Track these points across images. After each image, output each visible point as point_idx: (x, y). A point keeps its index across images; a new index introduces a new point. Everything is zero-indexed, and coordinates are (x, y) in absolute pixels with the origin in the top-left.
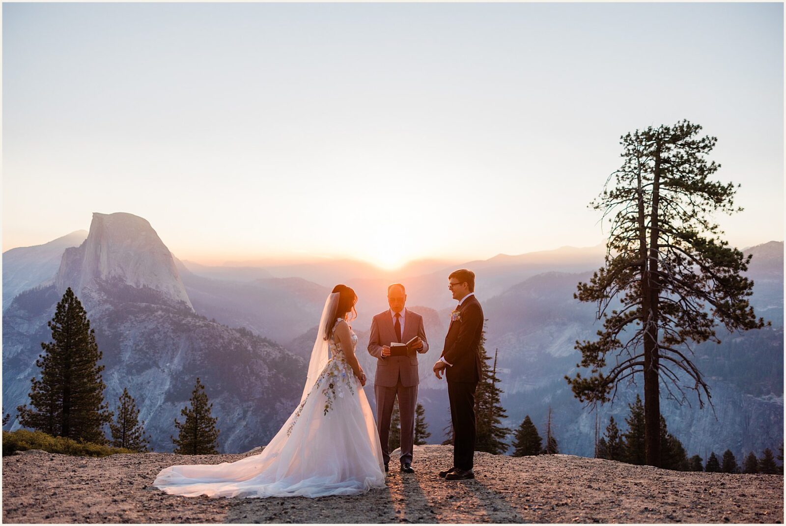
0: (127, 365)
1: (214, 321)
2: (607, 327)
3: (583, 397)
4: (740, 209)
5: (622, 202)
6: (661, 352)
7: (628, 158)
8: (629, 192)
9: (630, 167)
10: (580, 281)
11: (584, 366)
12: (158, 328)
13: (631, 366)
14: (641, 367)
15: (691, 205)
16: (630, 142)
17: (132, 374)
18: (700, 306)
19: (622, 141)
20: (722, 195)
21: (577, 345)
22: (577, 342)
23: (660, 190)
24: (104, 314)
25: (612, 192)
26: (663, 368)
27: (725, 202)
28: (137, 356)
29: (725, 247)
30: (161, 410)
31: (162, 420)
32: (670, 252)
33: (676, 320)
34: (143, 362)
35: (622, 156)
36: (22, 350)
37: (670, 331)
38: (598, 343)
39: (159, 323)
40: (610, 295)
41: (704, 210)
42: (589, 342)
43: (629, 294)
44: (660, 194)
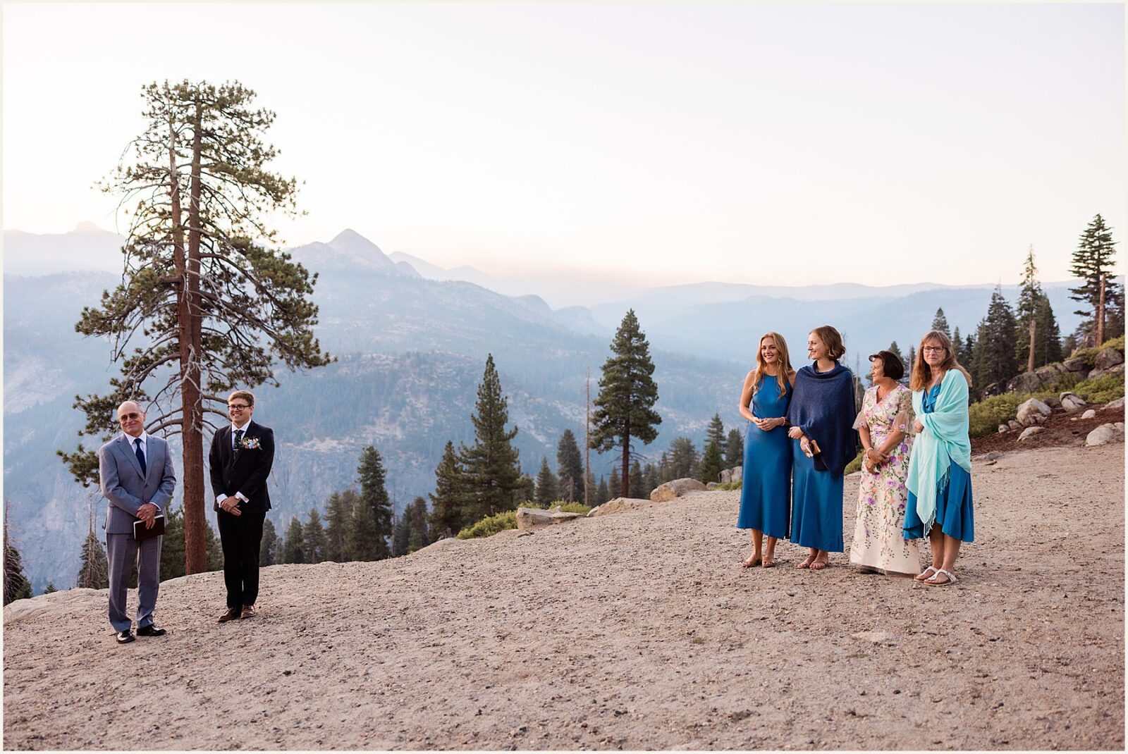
2: (126, 373)
3: (89, 480)
4: (304, 213)
5: (146, 187)
6: (204, 405)
7: (153, 120)
8: (157, 172)
9: (156, 134)
10: (87, 306)
11: (91, 433)
13: (163, 427)
14: (178, 427)
15: (243, 200)
16: (157, 96)
18: (255, 339)
19: (144, 92)
20: (283, 192)
21: (76, 402)
22: (78, 398)
23: (202, 175)
25: (130, 169)
26: (209, 425)
27: (286, 202)
29: (287, 262)
32: (215, 264)
33: (223, 358)
35: (144, 114)
37: (216, 375)
38: (111, 398)
40: (133, 325)
41: (259, 209)
42: (96, 397)
43: (157, 323)
44: (202, 181)
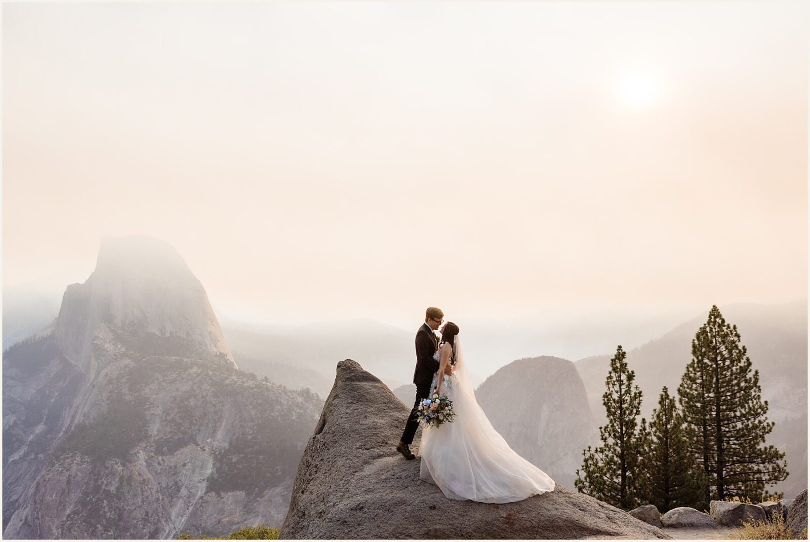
0: (155, 442)
1: (266, 379)
12: (195, 391)
17: (163, 454)
24: (122, 372)
28: (168, 429)
30: (203, 503)
31: (205, 517)
34: (176, 437)
36: (15, 421)
39: (194, 384)
